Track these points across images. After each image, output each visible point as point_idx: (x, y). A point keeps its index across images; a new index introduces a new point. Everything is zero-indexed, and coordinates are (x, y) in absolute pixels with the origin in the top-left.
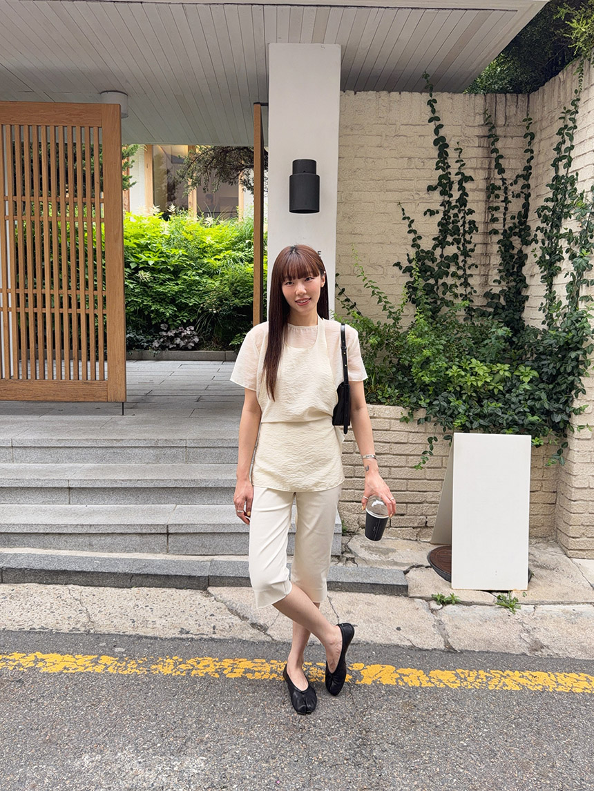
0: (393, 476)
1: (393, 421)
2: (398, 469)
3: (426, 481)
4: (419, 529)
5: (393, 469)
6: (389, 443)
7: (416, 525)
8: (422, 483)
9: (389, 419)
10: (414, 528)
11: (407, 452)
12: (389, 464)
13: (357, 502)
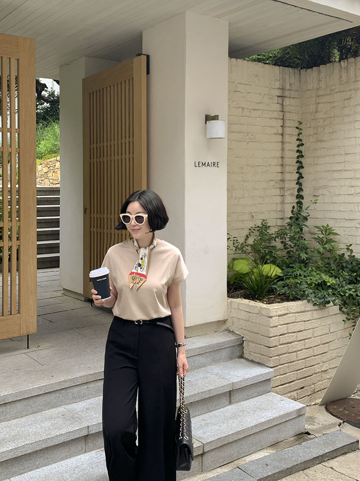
0: (299, 358)
1: (296, 314)
2: (300, 352)
3: (313, 357)
4: (310, 396)
5: (298, 352)
6: (295, 332)
7: (310, 393)
8: (312, 359)
9: (294, 313)
10: (308, 396)
11: (305, 337)
12: (295, 350)
13: (282, 385)
